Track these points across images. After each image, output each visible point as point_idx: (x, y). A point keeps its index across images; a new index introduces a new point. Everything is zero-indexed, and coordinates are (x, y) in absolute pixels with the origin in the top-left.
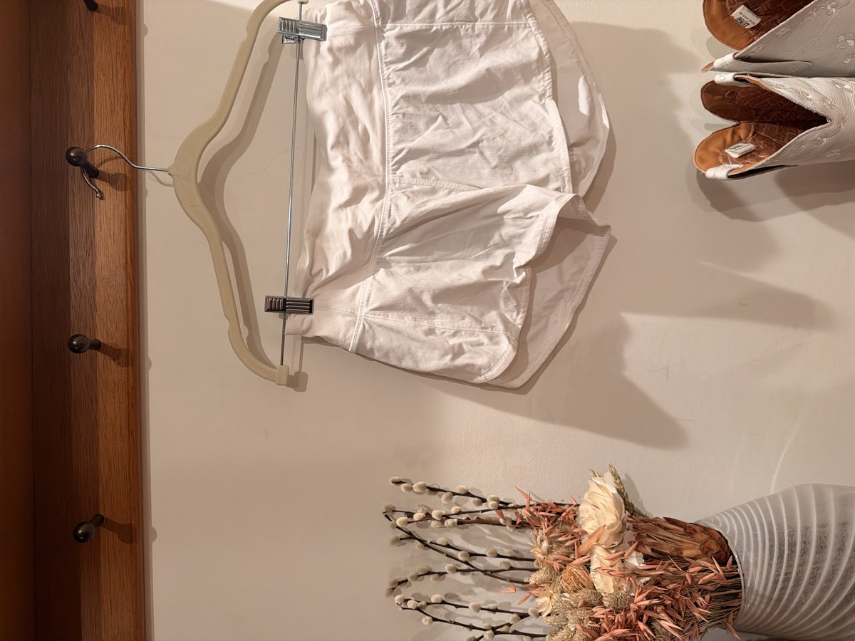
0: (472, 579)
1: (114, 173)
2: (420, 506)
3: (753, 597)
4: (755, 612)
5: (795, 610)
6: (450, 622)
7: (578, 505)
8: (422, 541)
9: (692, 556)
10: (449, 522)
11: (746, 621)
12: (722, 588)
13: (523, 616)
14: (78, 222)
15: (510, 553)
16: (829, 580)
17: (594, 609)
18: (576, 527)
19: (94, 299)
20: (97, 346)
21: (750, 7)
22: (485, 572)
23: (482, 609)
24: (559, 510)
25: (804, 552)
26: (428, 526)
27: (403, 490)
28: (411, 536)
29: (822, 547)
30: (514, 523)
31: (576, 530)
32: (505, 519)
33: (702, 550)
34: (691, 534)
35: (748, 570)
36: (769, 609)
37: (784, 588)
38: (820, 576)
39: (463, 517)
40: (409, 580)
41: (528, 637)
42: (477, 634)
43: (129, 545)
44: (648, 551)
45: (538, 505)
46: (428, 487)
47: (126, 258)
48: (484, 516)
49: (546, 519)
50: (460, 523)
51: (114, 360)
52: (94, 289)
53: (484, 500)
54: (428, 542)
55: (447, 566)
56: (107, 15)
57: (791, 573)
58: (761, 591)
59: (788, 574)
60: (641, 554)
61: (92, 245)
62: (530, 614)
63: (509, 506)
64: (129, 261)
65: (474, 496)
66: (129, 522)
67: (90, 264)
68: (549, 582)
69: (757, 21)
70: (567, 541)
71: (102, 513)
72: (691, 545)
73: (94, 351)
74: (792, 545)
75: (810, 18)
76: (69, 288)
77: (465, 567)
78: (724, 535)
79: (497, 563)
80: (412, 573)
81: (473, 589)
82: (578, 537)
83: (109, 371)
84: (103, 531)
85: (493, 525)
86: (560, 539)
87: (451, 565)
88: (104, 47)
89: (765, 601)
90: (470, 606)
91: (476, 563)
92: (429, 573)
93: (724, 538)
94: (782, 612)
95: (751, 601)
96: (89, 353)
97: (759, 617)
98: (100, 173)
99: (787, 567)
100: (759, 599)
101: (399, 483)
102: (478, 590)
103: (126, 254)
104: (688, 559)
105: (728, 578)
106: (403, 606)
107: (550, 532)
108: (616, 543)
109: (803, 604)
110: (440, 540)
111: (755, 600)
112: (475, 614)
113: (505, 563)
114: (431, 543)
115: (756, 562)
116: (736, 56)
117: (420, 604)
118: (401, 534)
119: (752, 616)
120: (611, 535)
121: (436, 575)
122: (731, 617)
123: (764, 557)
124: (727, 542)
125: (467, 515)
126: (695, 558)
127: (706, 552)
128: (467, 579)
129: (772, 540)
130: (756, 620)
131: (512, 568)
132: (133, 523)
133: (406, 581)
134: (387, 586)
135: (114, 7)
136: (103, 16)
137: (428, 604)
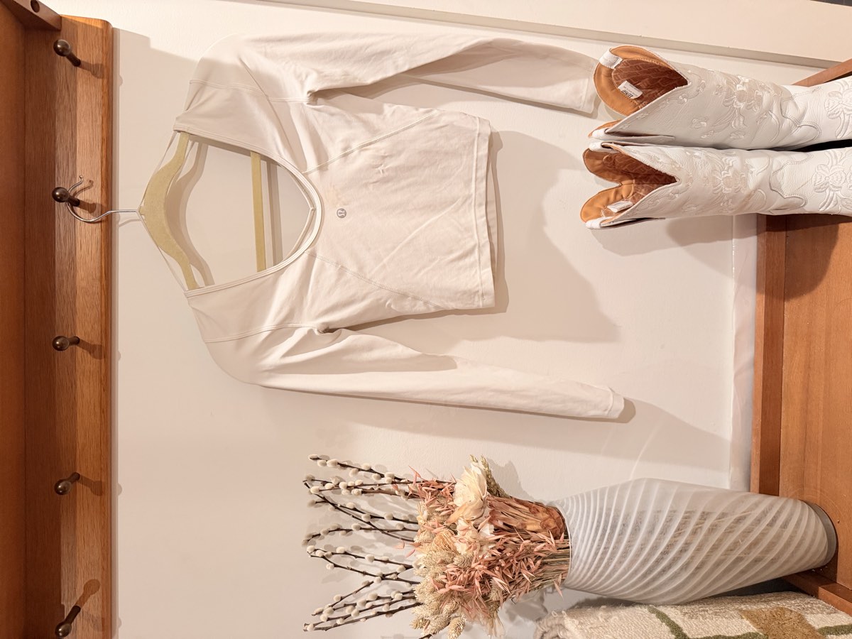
0: (375, 536)
1: (92, 203)
2: (333, 478)
3: (578, 562)
4: (579, 575)
5: (609, 576)
6: (348, 568)
7: (455, 484)
8: (333, 504)
9: (534, 530)
10: (355, 491)
11: (572, 582)
12: (554, 556)
13: (408, 567)
14: (62, 242)
15: (405, 517)
16: (637, 555)
17: (448, 566)
18: (450, 501)
19: (75, 305)
20: (77, 342)
21: (634, 82)
22: (382, 530)
23: (375, 560)
24: (440, 487)
25: (622, 533)
26: (340, 493)
27: (319, 465)
28: (325, 501)
29: (636, 529)
30: (406, 494)
31: (451, 503)
32: (399, 491)
33: (542, 527)
34: (534, 513)
35: (576, 543)
36: (589, 574)
37: (602, 559)
38: (631, 551)
39: (368, 488)
40: (322, 534)
41: (408, 584)
42: (370, 579)
43: (99, 497)
44: (500, 524)
45: (423, 482)
46: (338, 464)
47: (101, 273)
48: (383, 488)
49: (430, 493)
50: (364, 492)
51: (90, 353)
52: (75, 297)
53: (382, 476)
54: (339, 506)
55: (353, 524)
56: (88, 70)
57: (608, 548)
58: (584, 559)
59: (606, 548)
60: (492, 527)
61: (74, 260)
62: (413, 566)
63: (402, 481)
64: (104, 275)
65: (376, 473)
66: (99, 480)
67: (72, 275)
68: (428, 542)
69: (638, 93)
70: (443, 511)
71: (78, 472)
72: (534, 522)
73: (74, 346)
74: (614, 527)
75: (664, 106)
76: (55, 295)
77: (368, 526)
78: (563, 515)
79: (394, 524)
80: (325, 529)
81: (375, 544)
82: (451, 510)
83: (85, 362)
84: (79, 485)
85: (391, 495)
86: (438, 510)
87: (357, 524)
88: (85, 97)
89: (587, 567)
90: (367, 556)
91: (377, 524)
92: (338, 529)
93: (562, 517)
94: (600, 576)
95: (576, 567)
96: (70, 348)
97: (583, 579)
98: (81, 203)
99: (606, 543)
100: (582, 564)
101: (318, 459)
102: (379, 545)
103: (101, 269)
104: (529, 533)
105: (561, 549)
106: (313, 554)
107: (431, 503)
108: (475, 517)
109: (617, 571)
110: (349, 505)
111: (579, 567)
112: (370, 563)
113: (400, 525)
114: (341, 506)
115: (583, 537)
116: (607, 131)
117: (325, 554)
118: (318, 499)
119: (577, 578)
120: (471, 510)
121: (344, 531)
122: (560, 577)
123: (590, 534)
124: (563, 521)
125: (371, 487)
126: (535, 532)
127: (545, 527)
128: (371, 536)
129: (599, 522)
130: (580, 581)
131: (404, 529)
132: (103, 480)
133: (319, 535)
134: (304, 538)
135: (94, 63)
136: (85, 71)
137: (333, 554)
